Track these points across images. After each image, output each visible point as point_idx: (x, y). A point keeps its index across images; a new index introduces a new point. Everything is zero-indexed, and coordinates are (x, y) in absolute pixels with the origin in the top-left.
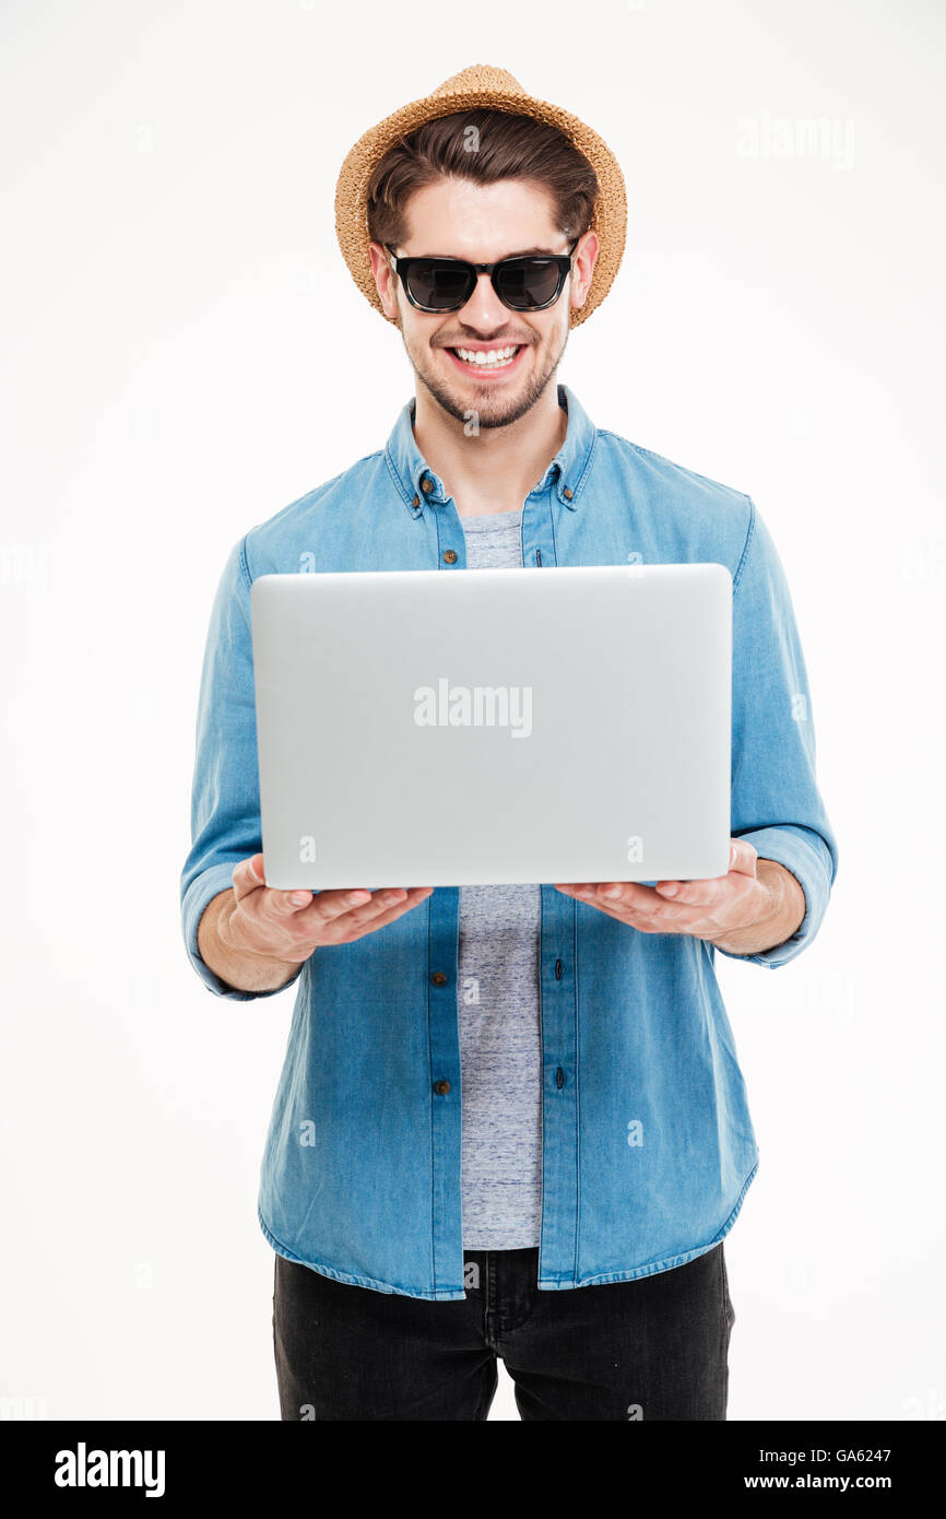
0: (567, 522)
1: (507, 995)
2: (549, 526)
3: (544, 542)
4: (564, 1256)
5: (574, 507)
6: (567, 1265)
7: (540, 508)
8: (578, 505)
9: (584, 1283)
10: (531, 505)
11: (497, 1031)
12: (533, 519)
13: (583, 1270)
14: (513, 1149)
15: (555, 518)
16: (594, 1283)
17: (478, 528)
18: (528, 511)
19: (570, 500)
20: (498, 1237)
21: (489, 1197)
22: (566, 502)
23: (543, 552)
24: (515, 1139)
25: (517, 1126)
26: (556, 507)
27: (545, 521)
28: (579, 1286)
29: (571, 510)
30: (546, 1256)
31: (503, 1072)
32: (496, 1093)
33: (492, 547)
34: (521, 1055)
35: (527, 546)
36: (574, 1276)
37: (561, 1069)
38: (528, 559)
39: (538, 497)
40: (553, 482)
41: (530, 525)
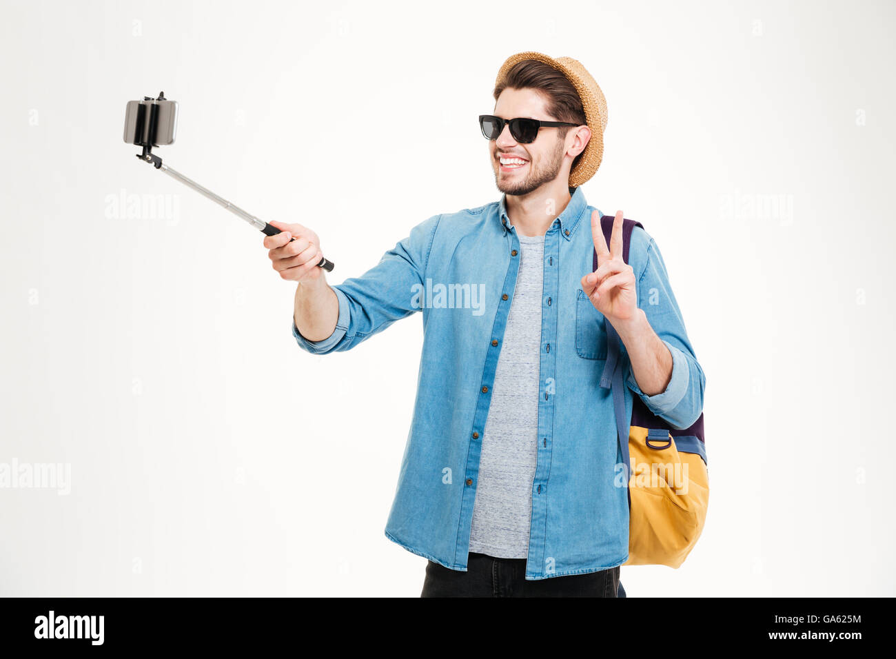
0: (565, 245)
2: (557, 247)
3: (554, 253)
5: (569, 239)
6: (538, 570)
7: (554, 237)
8: (572, 239)
10: (548, 237)
12: (550, 243)
15: (560, 243)
18: (547, 240)
19: (568, 236)
22: (566, 236)
23: (553, 258)
26: (561, 239)
27: (555, 244)
30: (529, 564)
35: (546, 255)
36: (541, 574)
37: (540, 485)
38: (546, 261)
39: (551, 233)
40: (560, 227)
41: (548, 246)
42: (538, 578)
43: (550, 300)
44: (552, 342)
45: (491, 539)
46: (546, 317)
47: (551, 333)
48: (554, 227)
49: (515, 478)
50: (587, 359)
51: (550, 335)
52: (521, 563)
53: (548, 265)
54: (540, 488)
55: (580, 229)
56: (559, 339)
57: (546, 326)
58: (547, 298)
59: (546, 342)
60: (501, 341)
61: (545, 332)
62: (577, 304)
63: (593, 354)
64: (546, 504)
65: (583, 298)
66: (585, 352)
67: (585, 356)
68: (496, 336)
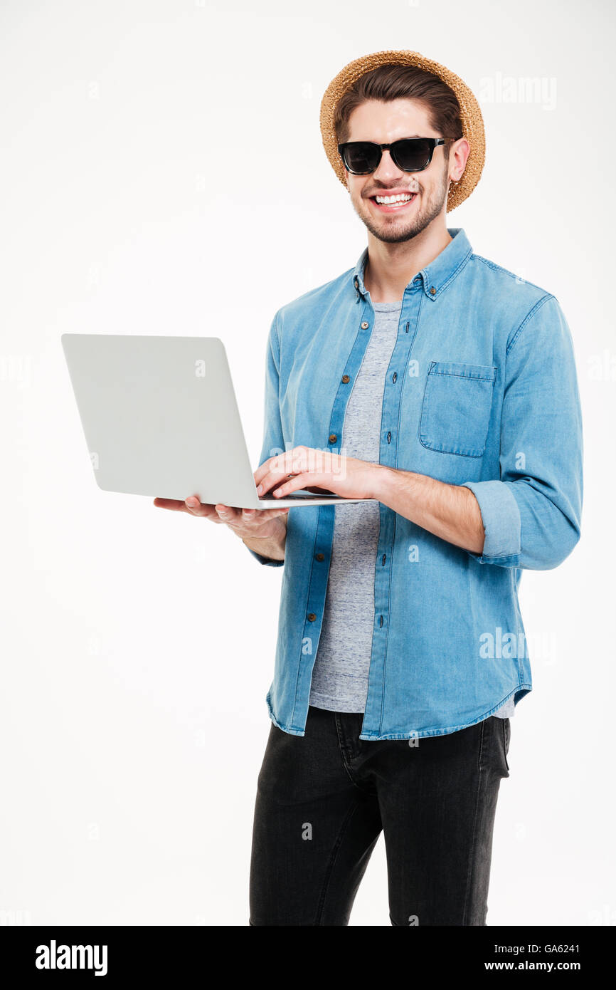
0: (427, 305)
1: (354, 570)
2: (417, 308)
3: (412, 318)
4: (375, 722)
5: (434, 298)
6: (375, 727)
7: (417, 296)
8: (438, 298)
9: (382, 738)
10: (408, 297)
11: (347, 590)
12: (409, 304)
13: (383, 731)
14: (350, 657)
15: (422, 305)
16: (388, 738)
17: (384, 310)
18: (406, 300)
19: (433, 295)
20: (340, 705)
21: (338, 682)
22: (429, 296)
23: (411, 323)
24: (351, 652)
25: (354, 645)
26: (424, 299)
27: (416, 306)
28: (379, 739)
29: (432, 300)
30: (367, 721)
31: (348, 613)
32: (343, 624)
33: (389, 320)
34: (358, 605)
35: (403, 319)
36: (378, 733)
37: (382, 616)
38: (402, 327)
39: (411, 292)
40: (422, 284)
41: (407, 308)
42: (373, 738)
43: (396, 376)
44: (393, 429)
45: (329, 689)
46: (387, 398)
47: (393, 417)
48: (414, 283)
49: (358, 610)
50: (434, 450)
51: (391, 420)
52: (358, 718)
53: (403, 332)
54: (381, 620)
55: (452, 287)
56: (402, 426)
57: (386, 410)
58: (392, 373)
59: (386, 430)
60: (340, 437)
61: (385, 417)
62: (427, 379)
63: (444, 444)
64: (386, 641)
65: (436, 372)
66: (431, 440)
67: (432, 447)
68: (334, 430)
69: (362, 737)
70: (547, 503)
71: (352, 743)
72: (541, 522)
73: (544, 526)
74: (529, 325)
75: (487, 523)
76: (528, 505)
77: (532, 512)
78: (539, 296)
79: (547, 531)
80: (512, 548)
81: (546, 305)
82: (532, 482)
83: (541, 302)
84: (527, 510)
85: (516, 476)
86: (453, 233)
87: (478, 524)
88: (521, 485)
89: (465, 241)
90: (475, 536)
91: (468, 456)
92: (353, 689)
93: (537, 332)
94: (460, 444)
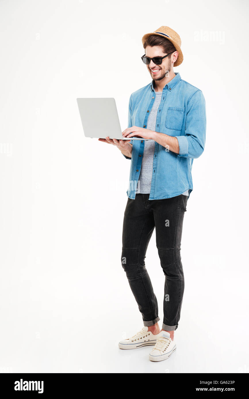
0: (169, 92)
1: (148, 159)
3: (165, 96)
6: (152, 197)
7: (166, 90)
8: (172, 91)
10: (164, 90)
11: (146, 164)
12: (164, 92)
14: (147, 180)
17: (158, 94)
19: (170, 90)
20: (144, 192)
21: (144, 187)
25: (147, 177)
30: (150, 195)
31: (146, 169)
32: (145, 172)
33: (159, 96)
35: (162, 96)
36: (153, 198)
38: (162, 98)
40: (167, 87)
41: (164, 93)
42: (152, 199)
43: (160, 110)
44: (159, 124)
45: (142, 188)
46: (158, 116)
47: (159, 121)
48: (165, 87)
49: (149, 168)
52: (148, 195)
53: (162, 99)
54: (154, 171)
55: (175, 88)
56: (161, 123)
57: (157, 119)
59: (157, 124)
60: (146, 126)
61: (157, 121)
62: (168, 111)
63: (171, 127)
64: (156, 176)
65: (170, 109)
66: (168, 126)
67: (168, 128)
68: (145, 124)
69: (149, 199)
70: (195, 141)
71: (147, 201)
72: (193, 145)
73: (194, 147)
74: (193, 97)
75: (180, 146)
76: (190, 142)
77: (192, 144)
78: (196, 90)
79: (195, 148)
80: (186, 152)
81: (198, 93)
82: (192, 136)
83: (197, 92)
84: (190, 143)
85: (188, 135)
86: (176, 74)
87: (178, 146)
88: (189, 137)
89: (179, 76)
90: (177, 149)
91: (177, 130)
92: (147, 188)
93: (195, 99)
94: (175, 127)
